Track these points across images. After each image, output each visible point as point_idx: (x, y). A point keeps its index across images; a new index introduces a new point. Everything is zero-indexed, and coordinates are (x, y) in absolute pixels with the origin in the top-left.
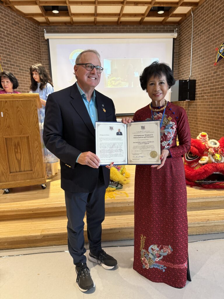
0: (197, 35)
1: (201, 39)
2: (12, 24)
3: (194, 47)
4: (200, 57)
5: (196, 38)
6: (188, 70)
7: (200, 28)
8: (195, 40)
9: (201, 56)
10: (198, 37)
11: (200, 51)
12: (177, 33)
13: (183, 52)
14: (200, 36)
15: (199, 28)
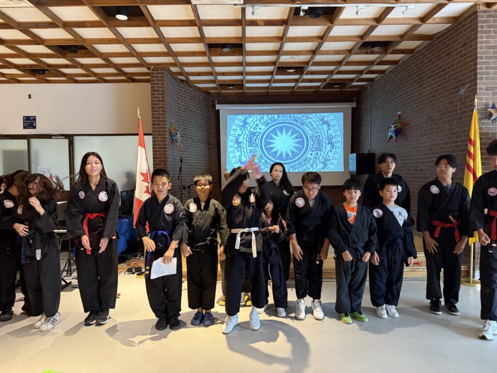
0: (374, 109)
1: (377, 113)
2: (189, 99)
4: (377, 130)
6: (367, 142)
7: (377, 103)
8: (373, 112)
11: (377, 125)
12: (357, 102)
13: (363, 122)
14: (377, 110)
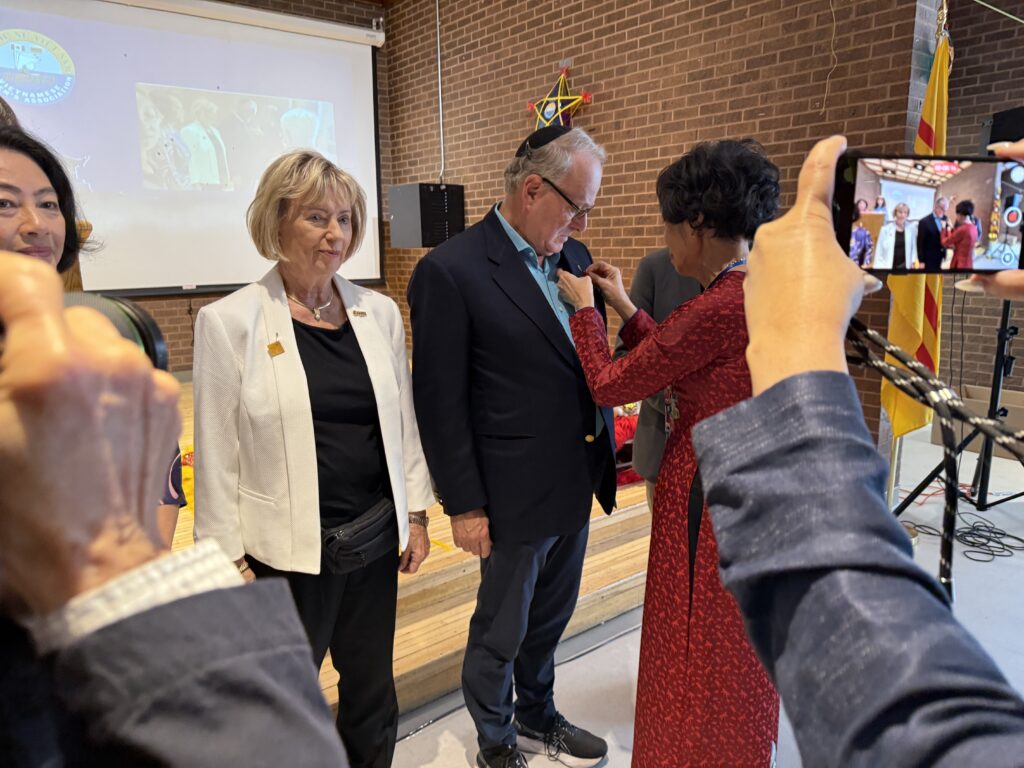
0: (455, 53)
1: (470, 66)
3: (446, 86)
4: (471, 118)
5: (455, 61)
6: (432, 152)
7: (464, 35)
8: (449, 64)
9: (476, 117)
10: (461, 60)
11: (470, 101)
12: (387, 32)
13: (407, 94)
14: (468, 57)
15: (461, 32)
